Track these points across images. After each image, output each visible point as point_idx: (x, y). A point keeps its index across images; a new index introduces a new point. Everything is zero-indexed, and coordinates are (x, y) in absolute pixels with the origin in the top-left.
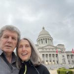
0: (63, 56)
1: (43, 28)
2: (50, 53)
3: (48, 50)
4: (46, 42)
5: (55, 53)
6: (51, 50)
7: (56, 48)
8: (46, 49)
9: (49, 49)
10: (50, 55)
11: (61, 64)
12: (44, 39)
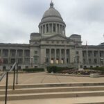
0: (77, 53)
2: (58, 48)
3: (55, 43)
4: (54, 30)
6: (60, 43)
9: (58, 41)
10: (58, 50)
11: (73, 64)
12: (51, 25)
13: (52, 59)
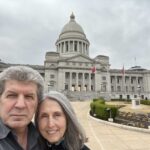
0: (104, 78)
1: (73, 17)
2: (81, 71)
3: (77, 65)
4: (76, 49)
5: (90, 72)
6: (83, 66)
7: (93, 62)
8: (74, 63)
9: (81, 63)
10: (80, 74)
11: (99, 92)
12: (71, 42)
13: (73, 86)
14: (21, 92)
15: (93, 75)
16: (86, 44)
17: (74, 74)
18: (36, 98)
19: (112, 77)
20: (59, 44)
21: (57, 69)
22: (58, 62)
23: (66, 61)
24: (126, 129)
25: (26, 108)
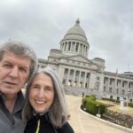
0: (98, 78)
2: (78, 69)
3: (76, 64)
4: (77, 50)
6: (81, 65)
7: (91, 63)
8: (74, 61)
9: (79, 62)
10: (78, 72)
11: (92, 90)
12: (74, 43)
13: (70, 81)
14: (16, 64)
15: (89, 74)
16: (86, 46)
17: (72, 71)
18: (28, 72)
19: (106, 79)
20: (64, 43)
21: (58, 65)
22: (60, 59)
23: (67, 58)
24: (112, 126)
25: (18, 78)
